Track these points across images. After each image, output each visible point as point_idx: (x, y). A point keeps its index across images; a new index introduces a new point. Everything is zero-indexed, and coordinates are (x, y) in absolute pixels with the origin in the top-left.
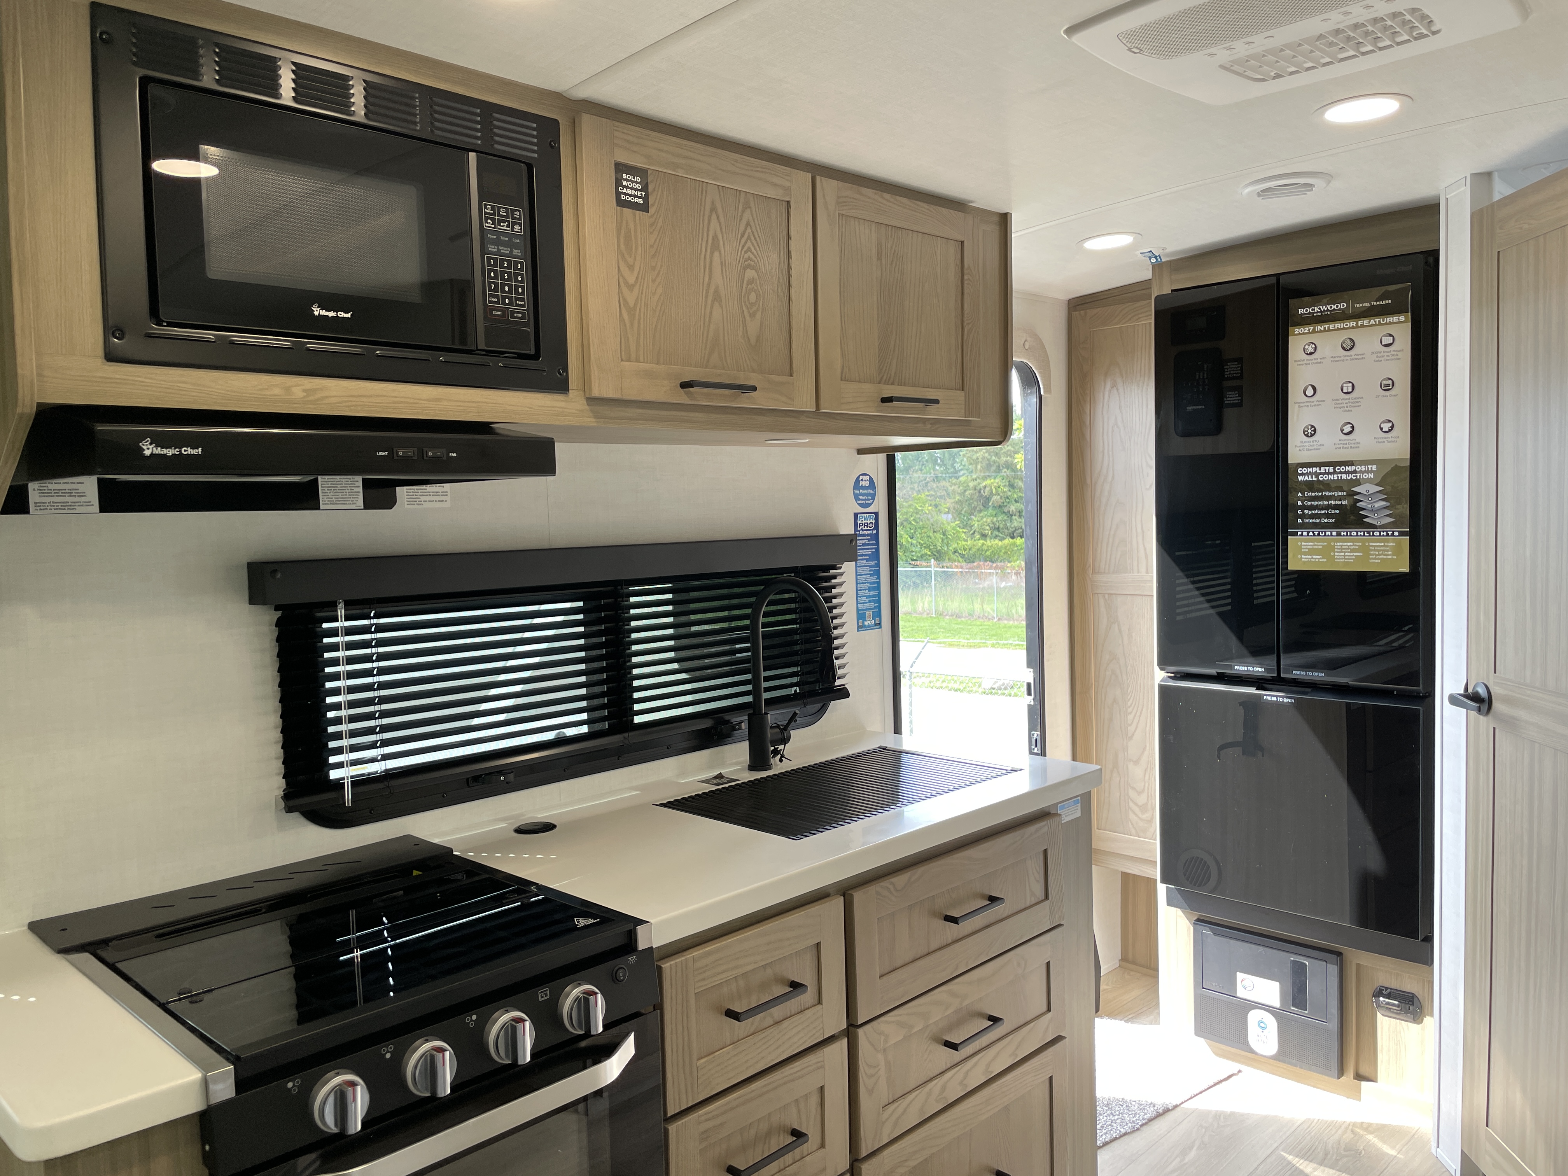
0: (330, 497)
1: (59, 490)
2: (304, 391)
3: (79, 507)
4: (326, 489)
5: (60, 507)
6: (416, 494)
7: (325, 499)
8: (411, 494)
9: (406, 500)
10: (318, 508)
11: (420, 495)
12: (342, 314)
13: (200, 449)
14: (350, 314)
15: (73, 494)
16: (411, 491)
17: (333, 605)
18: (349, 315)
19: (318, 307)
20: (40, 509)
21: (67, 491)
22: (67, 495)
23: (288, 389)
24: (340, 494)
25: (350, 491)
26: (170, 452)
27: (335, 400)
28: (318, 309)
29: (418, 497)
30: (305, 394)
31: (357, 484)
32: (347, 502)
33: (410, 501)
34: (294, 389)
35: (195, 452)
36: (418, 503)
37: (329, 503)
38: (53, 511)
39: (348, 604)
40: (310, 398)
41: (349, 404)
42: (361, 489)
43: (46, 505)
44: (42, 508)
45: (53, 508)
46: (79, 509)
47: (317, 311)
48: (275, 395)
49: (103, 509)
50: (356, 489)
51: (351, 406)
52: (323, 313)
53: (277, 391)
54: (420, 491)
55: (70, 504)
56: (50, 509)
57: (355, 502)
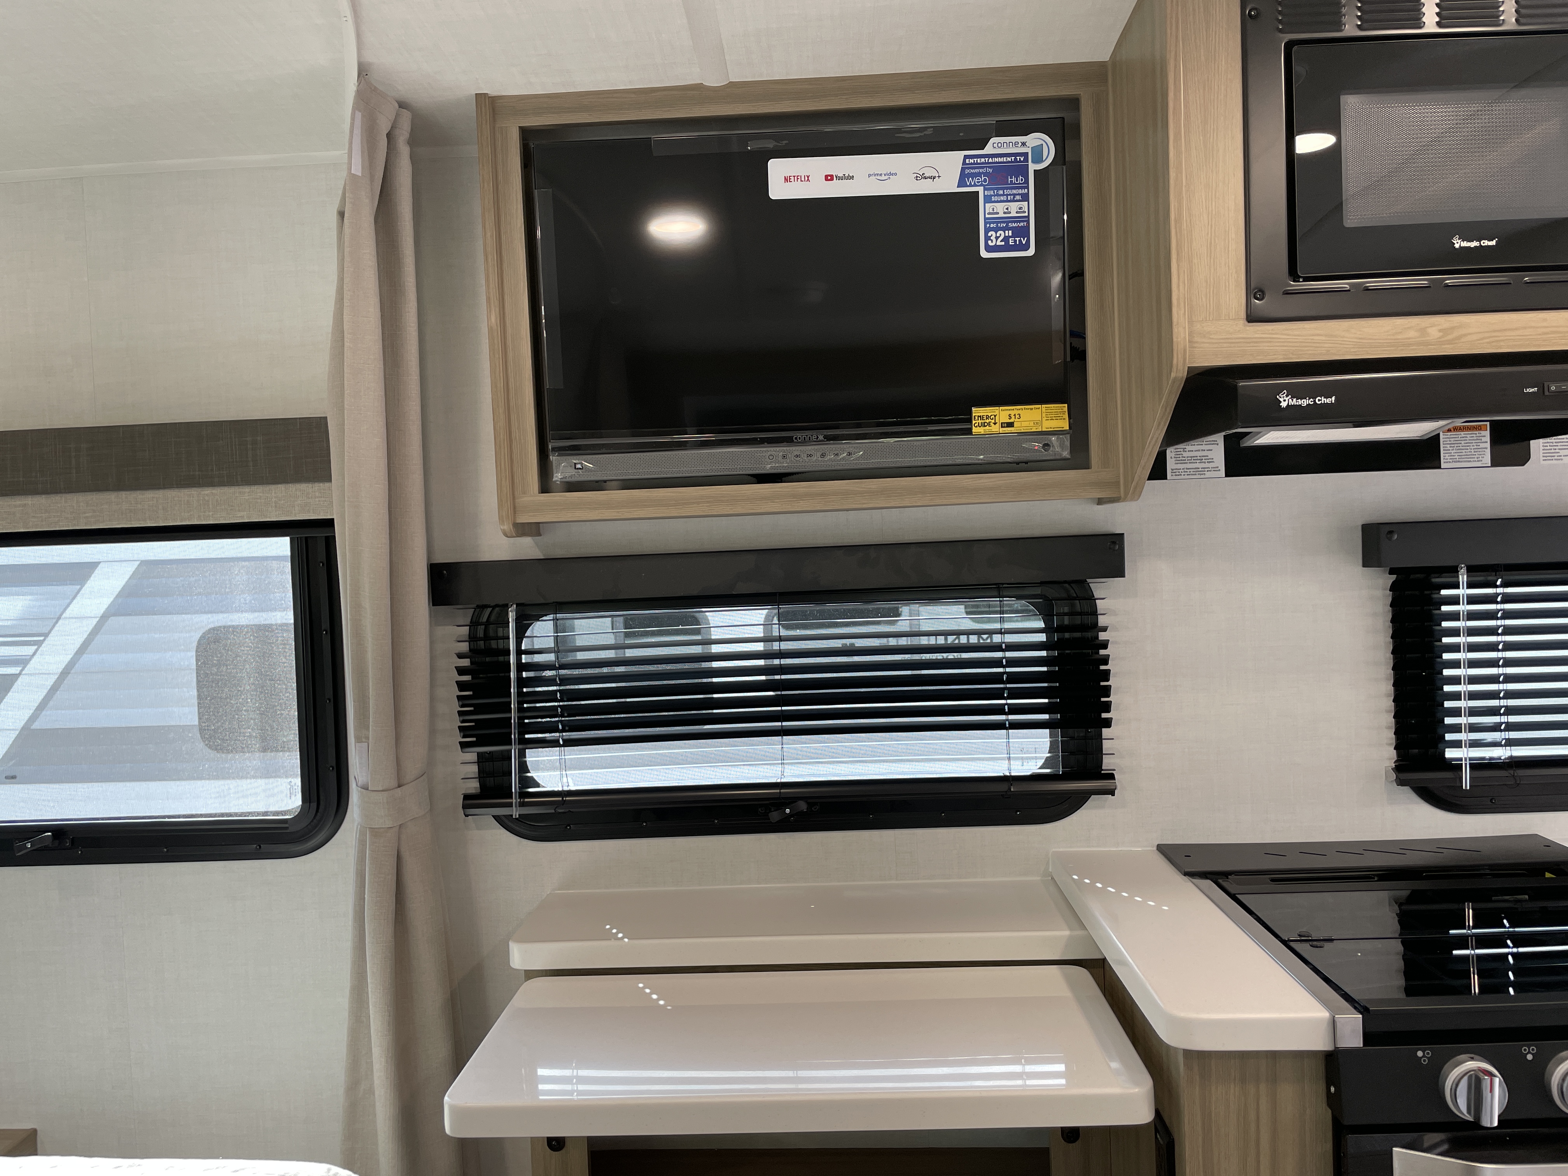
0: (1452, 454)
1: (1191, 457)
2: (1440, 331)
3: (1209, 472)
4: (1449, 446)
5: (1192, 473)
6: (1555, 447)
7: (1447, 457)
8: (1549, 448)
9: (1542, 455)
10: (1439, 467)
11: (1559, 449)
12: (1485, 243)
13: (1333, 398)
14: (1494, 241)
15: (1204, 461)
16: (1548, 444)
17: (1454, 570)
18: (1493, 243)
19: (1459, 239)
20: (1176, 475)
21: (1198, 458)
22: (1198, 461)
23: (1423, 331)
24: (1464, 451)
25: (1475, 447)
26: (1304, 402)
27: (1475, 337)
28: (1459, 241)
29: (1557, 451)
30: (1441, 334)
31: (1484, 439)
32: (1472, 460)
33: (1546, 456)
34: (1430, 330)
35: (1328, 401)
36: (1556, 458)
37: (1451, 461)
38: (1186, 477)
39: (1470, 570)
40: (1446, 338)
41: (1491, 339)
42: (1488, 445)
43: (1180, 471)
44: (1177, 474)
45: (1186, 473)
46: (1208, 474)
47: (1458, 243)
48: (1409, 338)
49: (1227, 475)
50: (1482, 445)
51: (1493, 342)
52: (1465, 244)
53: (1412, 334)
54: (1559, 444)
55: (1200, 470)
56: (1184, 475)
57: (1480, 459)
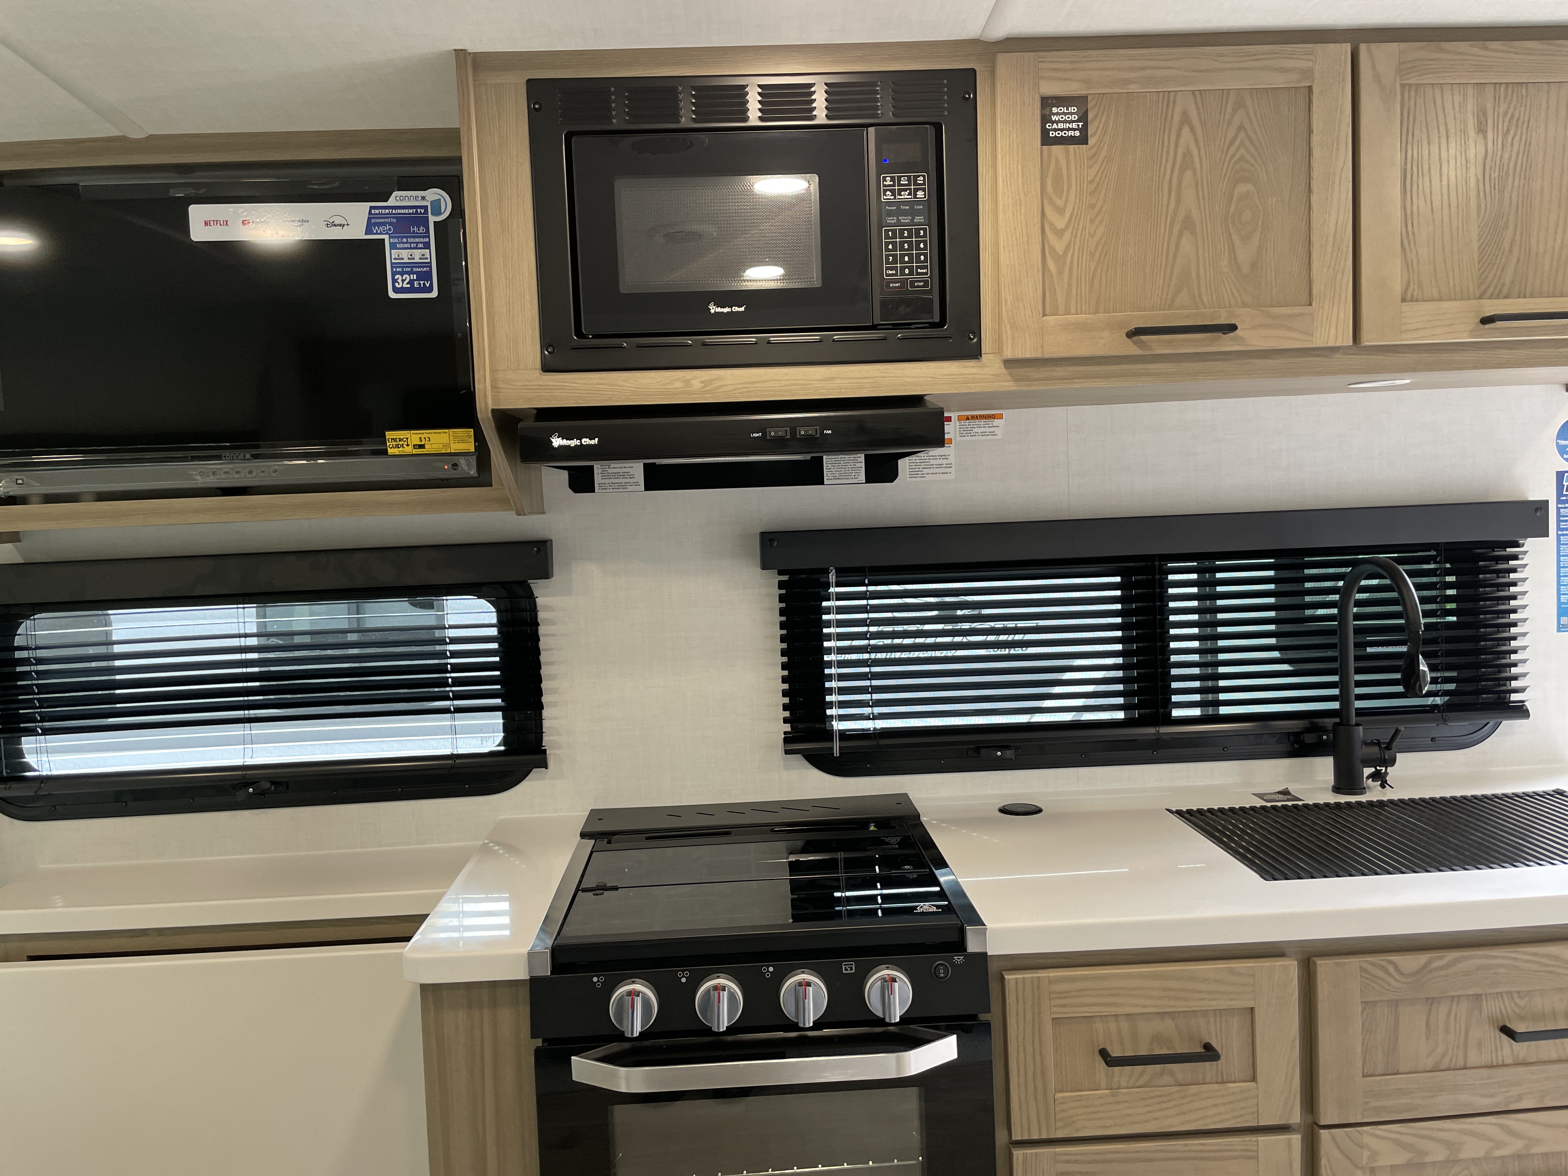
0: (834, 472)
1: (616, 473)
2: (702, 382)
3: (630, 487)
4: (830, 465)
5: (616, 487)
6: (919, 467)
7: (829, 475)
8: (914, 467)
9: (908, 473)
10: (822, 483)
11: (922, 468)
12: (736, 309)
13: (597, 439)
14: (743, 308)
15: (626, 476)
16: (913, 464)
17: (827, 572)
18: (742, 309)
19: (714, 305)
20: (602, 489)
21: (621, 474)
22: (621, 477)
23: (687, 382)
24: (843, 470)
25: (852, 466)
26: (574, 443)
27: (730, 388)
28: (714, 307)
29: (921, 470)
30: (702, 385)
31: (859, 460)
32: (850, 477)
33: (912, 474)
34: (693, 382)
35: (592, 442)
36: (920, 475)
37: (832, 478)
38: (611, 490)
39: (839, 571)
40: (707, 388)
41: (744, 390)
42: (863, 465)
43: (606, 485)
44: (604, 487)
45: (611, 487)
46: (630, 488)
47: (713, 309)
48: (677, 388)
49: (646, 489)
50: (858, 465)
51: (744, 392)
52: (719, 310)
53: (678, 385)
54: (922, 464)
55: (623, 484)
56: (610, 489)
57: (857, 476)
